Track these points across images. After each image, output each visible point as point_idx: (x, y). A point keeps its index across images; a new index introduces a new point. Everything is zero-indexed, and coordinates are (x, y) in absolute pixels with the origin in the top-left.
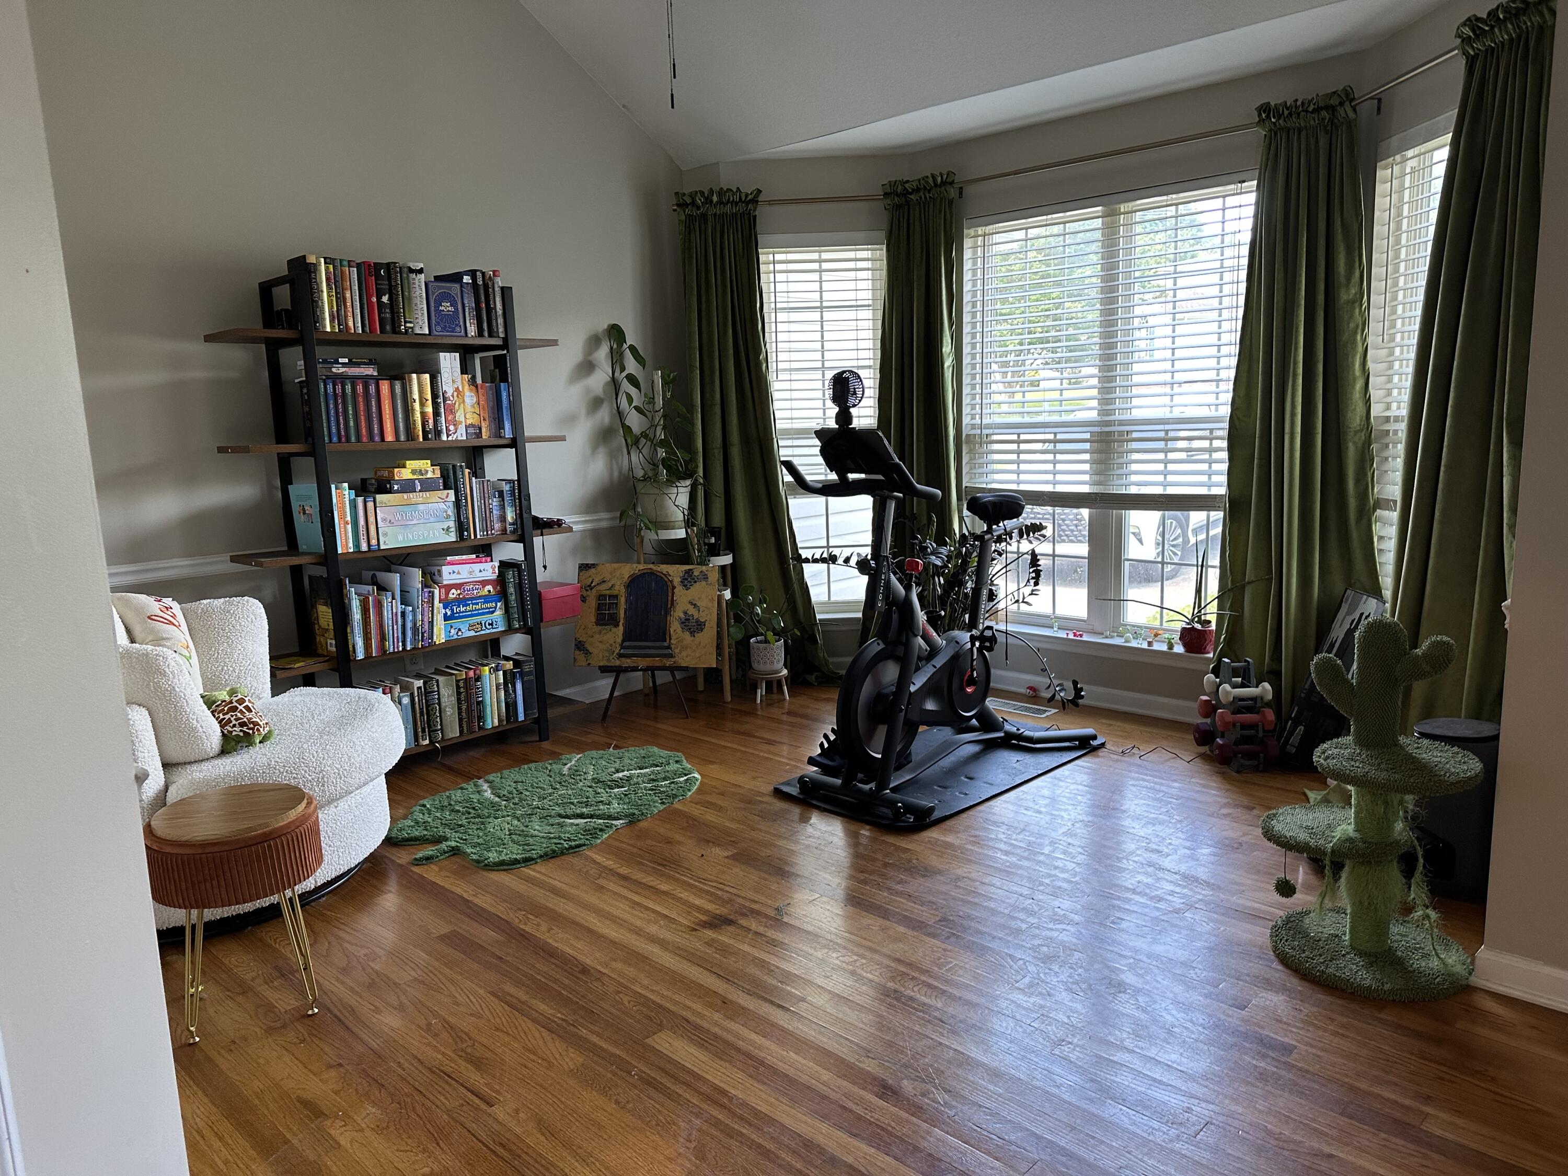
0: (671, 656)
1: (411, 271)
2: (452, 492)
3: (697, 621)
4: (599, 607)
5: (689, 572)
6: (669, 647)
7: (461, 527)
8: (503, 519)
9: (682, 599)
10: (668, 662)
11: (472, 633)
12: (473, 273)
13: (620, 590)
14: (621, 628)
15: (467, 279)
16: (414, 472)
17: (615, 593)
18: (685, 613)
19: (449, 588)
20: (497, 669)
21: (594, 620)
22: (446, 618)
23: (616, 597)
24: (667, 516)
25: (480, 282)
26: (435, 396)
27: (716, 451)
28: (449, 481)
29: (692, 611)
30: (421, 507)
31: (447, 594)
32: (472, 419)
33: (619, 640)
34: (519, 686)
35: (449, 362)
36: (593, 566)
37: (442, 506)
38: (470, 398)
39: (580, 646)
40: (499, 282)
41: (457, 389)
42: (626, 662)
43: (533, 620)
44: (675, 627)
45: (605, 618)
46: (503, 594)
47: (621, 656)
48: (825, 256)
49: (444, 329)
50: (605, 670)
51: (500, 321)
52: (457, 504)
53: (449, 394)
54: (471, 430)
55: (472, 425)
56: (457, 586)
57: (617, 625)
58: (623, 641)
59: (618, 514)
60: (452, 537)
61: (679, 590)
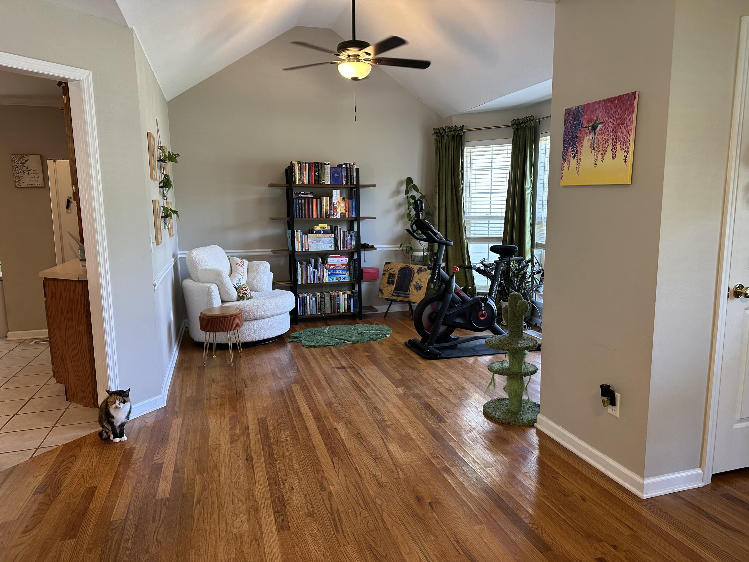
0: (409, 297)
1: (325, 164)
2: (333, 235)
3: (420, 286)
4: (389, 278)
5: (420, 268)
6: (409, 294)
7: (336, 246)
8: (351, 244)
9: (416, 277)
10: (407, 300)
11: (337, 281)
12: (346, 164)
13: (397, 272)
14: (394, 285)
15: (343, 166)
16: (321, 227)
17: (395, 273)
18: (416, 283)
19: (330, 265)
20: (345, 293)
21: (386, 282)
22: (329, 275)
23: (395, 274)
24: (417, 247)
25: (348, 167)
26: (331, 204)
27: (443, 224)
28: (333, 230)
29: (419, 282)
30: (323, 239)
31: (330, 267)
32: (343, 211)
33: (393, 290)
34: (352, 300)
35: (336, 193)
36: (390, 263)
37: (330, 239)
38: (343, 204)
39: (381, 290)
40: (355, 166)
41: (338, 202)
42: (394, 298)
43: (358, 279)
44: (412, 287)
45: (390, 282)
46: (349, 269)
47: (393, 295)
48: (494, 149)
49: (335, 182)
50: (388, 300)
51: (355, 179)
52: (335, 238)
53: (335, 203)
54: (342, 215)
55: (342, 213)
56: (333, 265)
57: (393, 285)
58: (394, 290)
59: (399, 245)
60: (333, 249)
61: (416, 274)
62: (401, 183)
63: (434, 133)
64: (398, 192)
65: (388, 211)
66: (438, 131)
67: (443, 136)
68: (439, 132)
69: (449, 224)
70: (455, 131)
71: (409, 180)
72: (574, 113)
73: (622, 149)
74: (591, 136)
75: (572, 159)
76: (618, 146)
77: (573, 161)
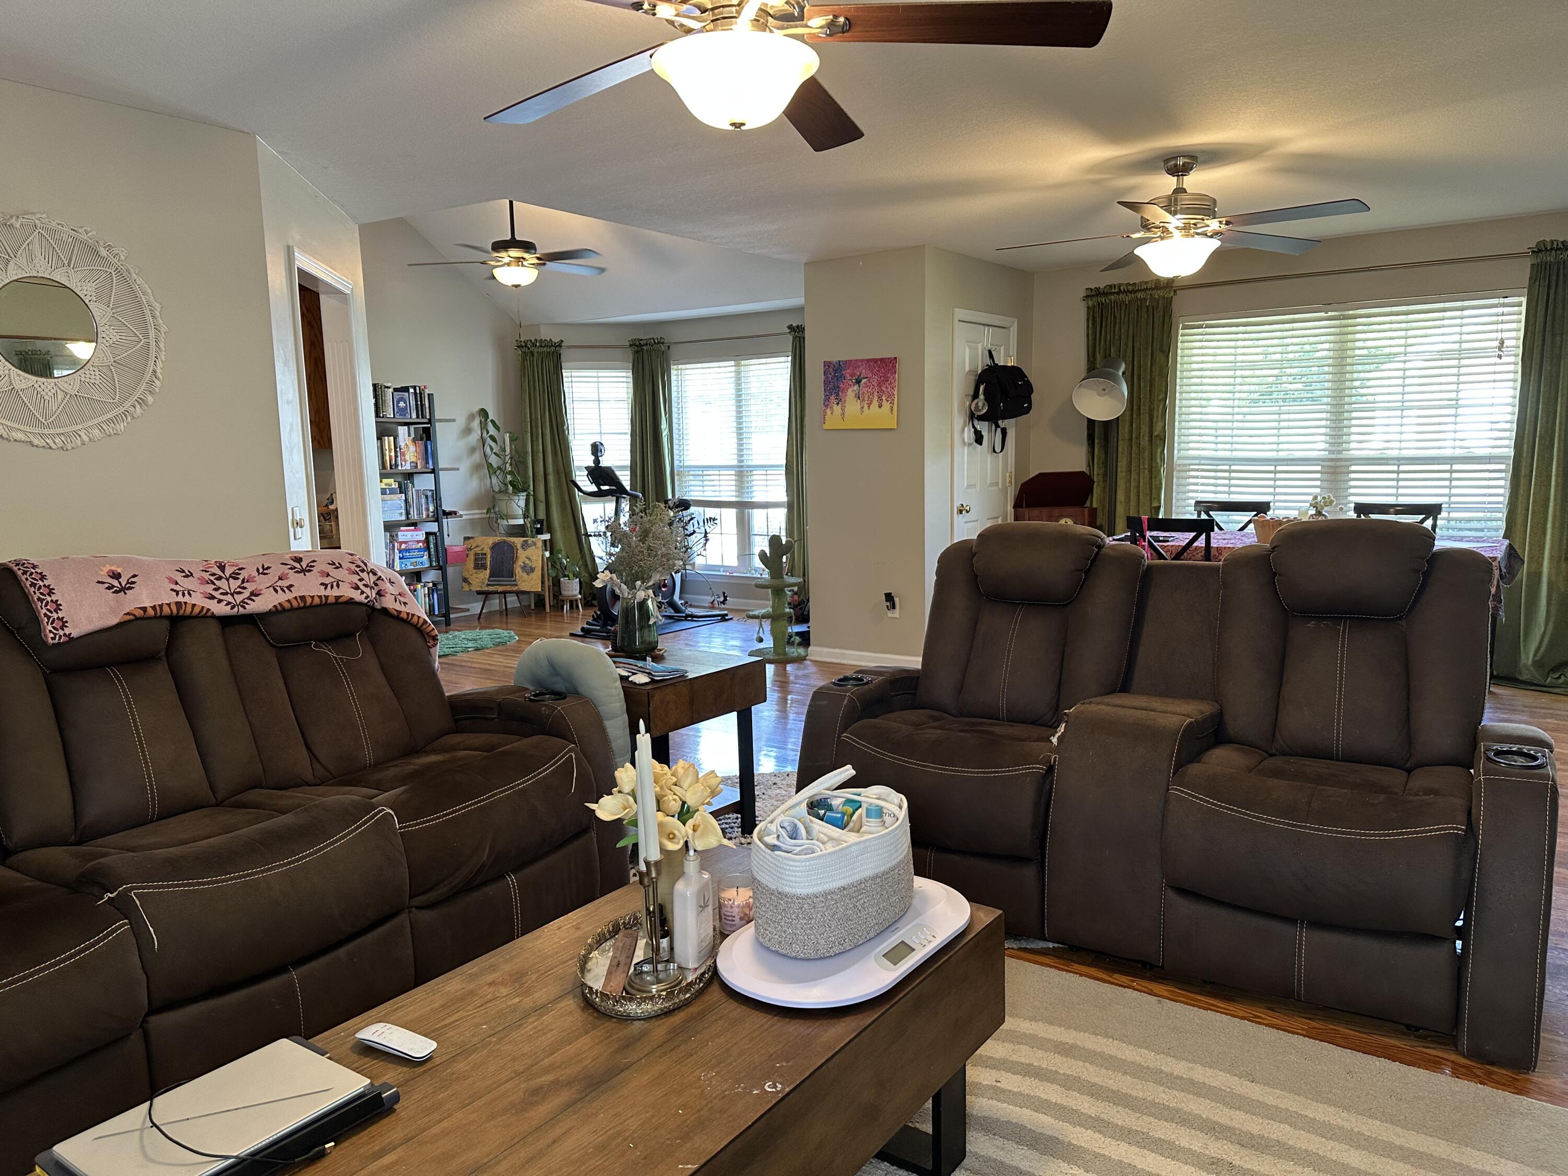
0: (516, 585)
1: (386, 387)
2: (403, 495)
3: (530, 567)
4: (476, 560)
5: (525, 541)
6: (515, 581)
7: (408, 513)
8: (428, 509)
9: (522, 555)
10: (515, 589)
11: (412, 567)
12: (415, 388)
13: (487, 551)
14: (488, 571)
15: (412, 390)
16: (386, 485)
17: (484, 552)
18: (524, 563)
19: (401, 543)
20: (424, 586)
21: (473, 566)
22: (400, 558)
23: (485, 554)
24: (513, 512)
25: (418, 391)
26: (396, 448)
27: (540, 478)
28: (402, 489)
29: (527, 562)
30: (389, 502)
31: (400, 546)
32: (414, 459)
33: (487, 577)
34: (435, 596)
35: (402, 431)
36: (472, 538)
37: (399, 502)
38: (412, 448)
39: (465, 580)
40: (427, 391)
41: (406, 444)
42: (491, 589)
43: (443, 563)
44: (518, 570)
45: (479, 565)
46: (428, 548)
47: (488, 585)
48: (600, 374)
49: (400, 415)
50: (479, 593)
51: (428, 410)
52: (406, 501)
53: (402, 447)
54: (413, 464)
55: (413, 462)
56: (405, 543)
57: (486, 569)
58: (490, 577)
59: (485, 511)
60: (403, 518)
61: (520, 551)
62: (471, 417)
63: (518, 347)
64: (468, 431)
65: (459, 459)
66: (523, 344)
67: (532, 353)
68: (526, 346)
69: (551, 478)
70: (550, 347)
71: (484, 413)
72: (834, 366)
73: (888, 401)
74: (856, 387)
75: (835, 406)
76: (884, 398)
77: (837, 409)
